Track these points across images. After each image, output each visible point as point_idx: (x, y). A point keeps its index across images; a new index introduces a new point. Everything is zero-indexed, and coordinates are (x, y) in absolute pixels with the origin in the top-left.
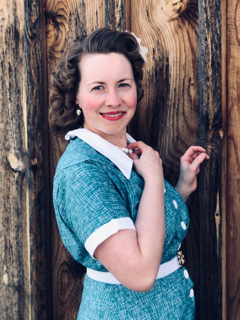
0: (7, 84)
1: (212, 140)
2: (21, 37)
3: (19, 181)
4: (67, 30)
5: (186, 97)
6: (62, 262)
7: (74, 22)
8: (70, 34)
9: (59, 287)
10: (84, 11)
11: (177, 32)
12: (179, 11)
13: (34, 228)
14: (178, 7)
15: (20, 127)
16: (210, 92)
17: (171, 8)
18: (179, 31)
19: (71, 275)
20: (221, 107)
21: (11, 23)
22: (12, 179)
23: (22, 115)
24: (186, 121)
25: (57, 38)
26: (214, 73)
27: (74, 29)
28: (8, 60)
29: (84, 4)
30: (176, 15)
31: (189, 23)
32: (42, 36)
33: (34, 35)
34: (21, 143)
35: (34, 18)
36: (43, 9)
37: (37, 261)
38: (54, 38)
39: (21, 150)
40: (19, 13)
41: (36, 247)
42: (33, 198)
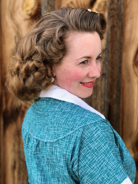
11: (29, 27)
12: (30, 15)
30: (28, 17)
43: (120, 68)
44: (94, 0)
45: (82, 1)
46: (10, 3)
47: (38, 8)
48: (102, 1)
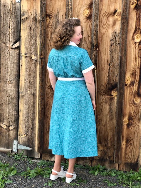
0: (32, 34)
1: (95, 51)
2: (38, 20)
4: (53, 19)
5: (88, 39)
6: (48, 85)
7: (55, 18)
8: (54, 21)
9: (47, 93)
10: (59, 15)
11: (86, 23)
12: (86, 17)
13: (40, 76)
14: (86, 16)
15: (36, 47)
16: (95, 38)
17: (84, 16)
18: (86, 22)
20: (97, 42)
21: (34, 16)
22: (32, 62)
23: (37, 43)
24: (87, 46)
25: (50, 22)
26: (96, 33)
27: (55, 19)
28: (33, 27)
29: (58, 13)
30: (86, 18)
31: (89, 20)
32: (46, 21)
33: (43, 20)
34: (36, 51)
35: (43, 16)
36: (46, 13)
37: (41, 86)
38: (48, 22)
39: (36, 53)
40: (37, 13)
41: (41, 81)
42: (41, 67)
43: (126, 41)
44: (115, 11)
45: (110, 12)
46: (77, 11)
47: (90, 14)
48: (119, 12)
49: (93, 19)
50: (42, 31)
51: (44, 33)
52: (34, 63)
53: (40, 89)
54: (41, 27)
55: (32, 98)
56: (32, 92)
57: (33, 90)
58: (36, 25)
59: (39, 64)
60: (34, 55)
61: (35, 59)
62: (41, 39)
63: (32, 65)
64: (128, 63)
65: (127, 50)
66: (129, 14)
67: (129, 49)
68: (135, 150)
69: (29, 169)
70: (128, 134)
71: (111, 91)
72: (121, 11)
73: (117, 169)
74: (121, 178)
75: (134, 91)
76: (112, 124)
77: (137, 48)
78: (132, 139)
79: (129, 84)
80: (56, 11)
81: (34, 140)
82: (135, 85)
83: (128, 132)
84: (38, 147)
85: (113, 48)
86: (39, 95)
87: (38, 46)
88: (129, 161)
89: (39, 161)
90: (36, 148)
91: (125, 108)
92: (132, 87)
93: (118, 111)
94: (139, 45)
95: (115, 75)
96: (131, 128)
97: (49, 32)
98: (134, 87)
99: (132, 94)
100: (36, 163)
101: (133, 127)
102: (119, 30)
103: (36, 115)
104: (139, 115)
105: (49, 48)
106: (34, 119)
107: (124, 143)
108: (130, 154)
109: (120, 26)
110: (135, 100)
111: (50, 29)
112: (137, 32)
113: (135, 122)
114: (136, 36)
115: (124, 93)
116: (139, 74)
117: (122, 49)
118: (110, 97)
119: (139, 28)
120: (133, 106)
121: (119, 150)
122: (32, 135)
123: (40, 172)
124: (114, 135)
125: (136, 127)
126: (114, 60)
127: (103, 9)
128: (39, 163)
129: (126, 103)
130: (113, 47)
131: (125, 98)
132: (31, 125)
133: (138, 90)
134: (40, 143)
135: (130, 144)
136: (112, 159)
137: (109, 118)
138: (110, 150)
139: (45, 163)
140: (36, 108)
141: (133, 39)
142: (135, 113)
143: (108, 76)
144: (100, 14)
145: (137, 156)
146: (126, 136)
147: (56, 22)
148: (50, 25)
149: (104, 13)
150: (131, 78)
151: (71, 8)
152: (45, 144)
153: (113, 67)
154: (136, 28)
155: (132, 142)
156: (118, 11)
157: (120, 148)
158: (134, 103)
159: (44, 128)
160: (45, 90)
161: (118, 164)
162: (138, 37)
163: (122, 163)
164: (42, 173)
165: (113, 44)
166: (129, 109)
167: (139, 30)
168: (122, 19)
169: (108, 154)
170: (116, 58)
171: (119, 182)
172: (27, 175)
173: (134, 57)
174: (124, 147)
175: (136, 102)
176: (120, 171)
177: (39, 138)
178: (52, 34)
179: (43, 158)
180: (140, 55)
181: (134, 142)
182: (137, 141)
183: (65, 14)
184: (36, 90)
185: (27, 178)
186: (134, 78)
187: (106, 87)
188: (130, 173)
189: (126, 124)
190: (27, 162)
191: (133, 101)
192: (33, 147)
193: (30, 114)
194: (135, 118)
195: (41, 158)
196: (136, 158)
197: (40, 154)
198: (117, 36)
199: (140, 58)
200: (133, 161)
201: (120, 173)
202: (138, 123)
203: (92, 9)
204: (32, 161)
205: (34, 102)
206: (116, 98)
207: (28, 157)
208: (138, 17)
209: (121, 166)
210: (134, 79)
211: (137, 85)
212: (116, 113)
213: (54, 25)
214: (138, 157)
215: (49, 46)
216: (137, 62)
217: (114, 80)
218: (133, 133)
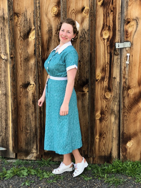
2: (5, 19)
3: (5, 62)
4: (21, 18)
6: (20, 85)
7: (23, 16)
8: (22, 19)
9: (19, 92)
10: (27, 13)
13: (12, 75)
14: (55, 14)
15: (5, 46)
17: (53, 14)
18: (55, 20)
19: (23, 89)
21: (2, 15)
22: (2, 62)
23: (6, 42)
25: (18, 20)
29: (26, 11)
30: (54, 16)
31: (58, 18)
32: (14, 19)
33: (11, 19)
34: (6, 51)
35: (11, 14)
36: (14, 12)
37: (13, 85)
38: (17, 20)
39: (5, 53)
40: (5, 12)
41: (13, 81)
42: (11, 67)
43: (95, 37)
44: (83, 9)
45: (78, 9)
46: (46, 9)
47: (58, 12)
48: (87, 9)
49: (62, 17)
50: (11, 29)
51: (13, 32)
52: (4, 63)
53: (12, 89)
54: (10, 26)
55: (4, 98)
56: (4, 92)
57: (4, 90)
58: (3, 23)
59: (10, 64)
60: (4, 55)
61: (6, 59)
62: (10, 38)
63: (2, 65)
64: (97, 59)
65: (96, 46)
66: (97, 11)
67: (98, 45)
68: (108, 143)
69: (5, 170)
70: (101, 128)
71: (83, 87)
72: (89, 8)
73: (92, 163)
74: (96, 171)
75: (105, 86)
76: (85, 119)
77: (105, 44)
78: (105, 133)
79: (99, 79)
80: (24, 9)
81: (8, 140)
82: (105, 80)
83: (101, 126)
84: (13, 146)
85: (83, 45)
86: (11, 95)
87: (7, 46)
88: (103, 154)
89: (14, 161)
90: (11, 148)
91: (97, 103)
92: (102, 82)
93: (90, 107)
94: (107, 41)
95: (86, 71)
96: (104, 122)
97: (18, 30)
98: (105, 82)
99: (103, 89)
100: (12, 163)
101: (105, 121)
102: (88, 27)
103: (9, 115)
104: (111, 109)
105: (19, 47)
106: (7, 119)
107: (97, 137)
108: (103, 147)
109: (88, 23)
110: (106, 95)
111: (19, 28)
112: (104, 28)
113: (107, 116)
114: (104, 32)
115: (95, 89)
116: (109, 70)
117: (91, 46)
118: (81, 93)
119: (106, 25)
120: (104, 101)
121: (93, 144)
122: (6, 135)
123: (17, 172)
124: (87, 130)
125: (108, 121)
126: (84, 56)
127: (71, 6)
128: (15, 163)
129: (98, 98)
130: (83, 43)
131: (97, 93)
132: (5, 126)
133: (108, 85)
134: (14, 142)
135: (103, 138)
136: (86, 153)
137: (81, 114)
138: (84, 145)
139: (21, 162)
140: (9, 108)
141: (102, 35)
142: (106, 108)
143: (79, 72)
144: (68, 12)
145: (111, 148)
146: (99, 131)
147: (25, 20)
148: (19, 23)
149: (72, 10)
150: (101, 74)
151: (39, 6)
152: (20, 143)
153: (84, 64)
154: (104, 25)
155: (105, 136)
156: (85, 9)
157: (94, 142)
158: (105, 98)
159: (17, 127)
160: (17, 89)
161: (93, 158)
162: (106, 34)
163: (96, 156)
164: (18, 172)
165: (83, 41)
166: (100, 104)
167: (107, 26)
168: (90, 16)
169: (82, 149)
170: (86, 55)
171: (95, 176)
172: (3, 176)
173: (103, 53)
174: (97, 140)
175: (107, 97)
176: (95, 164)
177: (13, 138)
178: (21, 32)
179: (18, 157)
180: (109, 51)
181: (107, 136)
182: (110, 134)
183: (33, 12)
184: (8, 90)
185: (3, 179)
186: (104, 73)
187: (78, 83)
188: (105, 166)
189: (98, 118)
190: (3, 163)
191: (105, 96)
192: (7, 147)
193: (2, 114)
194: (107, 112)
195: (16, 158)
196: (110, 150)
197: (15, 154)
198: (86, 32)
199: (109, 54)
200: (106, 154)
201: (95, 166)
202: (110, 117)
203: (60, 6)
204: (7, 162)
205: (7, 102)
206: (88, 94)
207: (3, 158)
208: (105, 13)
209: (96, 159)
210: (104, 75)
211: (107, 81)
212: (88, 109)
213: (23, 24)
214: (111, 150)
215: (19, 44)
216: (107, 57)
217: (85, 77)
218: (105, 127)
